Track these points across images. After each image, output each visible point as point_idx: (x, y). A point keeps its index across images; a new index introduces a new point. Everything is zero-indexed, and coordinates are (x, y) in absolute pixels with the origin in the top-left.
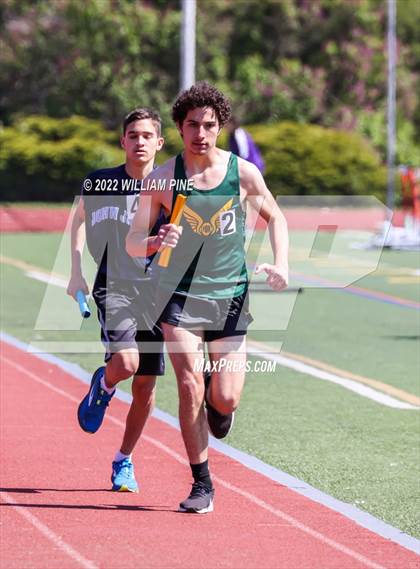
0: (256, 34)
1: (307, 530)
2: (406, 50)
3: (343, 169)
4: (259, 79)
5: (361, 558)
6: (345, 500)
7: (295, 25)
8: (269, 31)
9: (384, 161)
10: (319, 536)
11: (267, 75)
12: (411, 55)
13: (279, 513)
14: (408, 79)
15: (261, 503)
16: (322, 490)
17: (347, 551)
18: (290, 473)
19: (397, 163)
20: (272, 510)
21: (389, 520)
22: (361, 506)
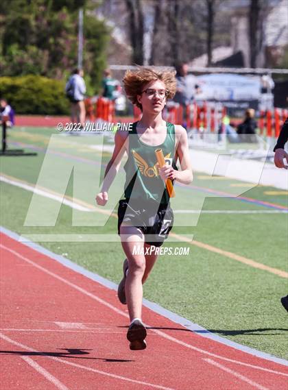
0: (16, 33)
1: (40, 267)
2: (87, 42)
3: (56, 97)
4: (17, 55)
5: (65, 281)
6: (58, 254)
7: (34, 29)
8: (23, 32)
10: (46, 270)
11: (21, 53)
12: (89, 44)
13: (26, 260)
14: (88, 56)
16: (47, 248)
17: (59, 278)
20: (23, 258)
21: (79, 264)
22: (65, 257)
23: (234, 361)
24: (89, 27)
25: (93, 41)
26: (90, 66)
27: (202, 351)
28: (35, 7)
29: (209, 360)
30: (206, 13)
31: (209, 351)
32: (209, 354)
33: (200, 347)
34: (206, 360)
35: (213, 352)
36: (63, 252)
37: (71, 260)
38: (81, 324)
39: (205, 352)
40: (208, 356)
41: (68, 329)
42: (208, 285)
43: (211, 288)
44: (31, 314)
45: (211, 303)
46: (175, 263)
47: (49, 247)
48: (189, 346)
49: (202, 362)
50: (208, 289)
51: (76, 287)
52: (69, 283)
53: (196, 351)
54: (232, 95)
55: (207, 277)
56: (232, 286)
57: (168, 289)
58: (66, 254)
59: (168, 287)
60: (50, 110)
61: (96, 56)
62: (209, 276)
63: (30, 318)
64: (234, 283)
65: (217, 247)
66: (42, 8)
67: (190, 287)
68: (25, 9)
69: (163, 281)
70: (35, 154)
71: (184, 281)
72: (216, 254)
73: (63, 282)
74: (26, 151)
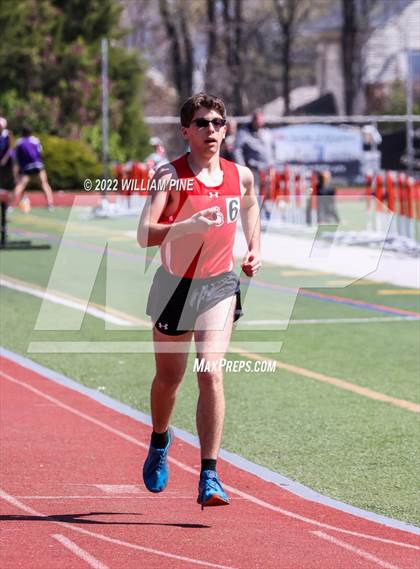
0: (13, 74)
1: (68, 408)
2: (114, 85)
3: (71, 165)
4: (16, 106)
5: (105, 426)
6: (92, 387)
7: (39, 69)
8: (22, 73)
9: (100, 159)
10: (76, 412)
11: (20, 103)
12: (118, 87)
13: (48, 397)
14: (116, 104)
15: (35, 390)
16: (75, 380)
17: (96, 422)
18: (52, 369)
19: (109, 160)
20: (43, 395)
21: (122, 401)
22: (102, 391)
23: (355, 534)
24: (116, 64)
25: (123, 83)
26: (119, 119)
27: (308, 520)
28: (38, 38)
29: (319, 534)
30: (280, 39)
31: (318, 520)
32: (319, 524)
33: (305, 515)
34: (315, 532)
35: (324, 522)
36: (98, 385)
37: (111, 396)
38: (133, 487)
39: (313, 522)
40: (317, 528)
41: (116, 495)
42: (308, 427)
43: (314, 431)
44: (61, 475)
45: (315, 452)
46: (259, 396)
47: (78, 379)
48: (289, 514)
49: (309, 535)
50: (309, 432)
51: (121, 434)
52: (111, 430)
53: (300, 521)
54: (321, 155)
55: (307, 414)
56: (343, 426)
57: (253, 433)
58: (104, 388)
59: (253, 430)
60: (63, 184)
61: (127, 104)
62: (309, 412)
63: (61, 480)
64: (346, 422)
65: (318, 372)
66: (48, 39)
67: (283, 430)
68: (25, 40)
69: (244, 422)
70: (47, 247)
71: (274, 420)
72: (317, 381)
73: (102, 429)
74: (34, 243)
